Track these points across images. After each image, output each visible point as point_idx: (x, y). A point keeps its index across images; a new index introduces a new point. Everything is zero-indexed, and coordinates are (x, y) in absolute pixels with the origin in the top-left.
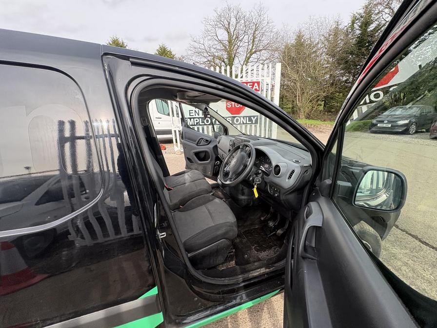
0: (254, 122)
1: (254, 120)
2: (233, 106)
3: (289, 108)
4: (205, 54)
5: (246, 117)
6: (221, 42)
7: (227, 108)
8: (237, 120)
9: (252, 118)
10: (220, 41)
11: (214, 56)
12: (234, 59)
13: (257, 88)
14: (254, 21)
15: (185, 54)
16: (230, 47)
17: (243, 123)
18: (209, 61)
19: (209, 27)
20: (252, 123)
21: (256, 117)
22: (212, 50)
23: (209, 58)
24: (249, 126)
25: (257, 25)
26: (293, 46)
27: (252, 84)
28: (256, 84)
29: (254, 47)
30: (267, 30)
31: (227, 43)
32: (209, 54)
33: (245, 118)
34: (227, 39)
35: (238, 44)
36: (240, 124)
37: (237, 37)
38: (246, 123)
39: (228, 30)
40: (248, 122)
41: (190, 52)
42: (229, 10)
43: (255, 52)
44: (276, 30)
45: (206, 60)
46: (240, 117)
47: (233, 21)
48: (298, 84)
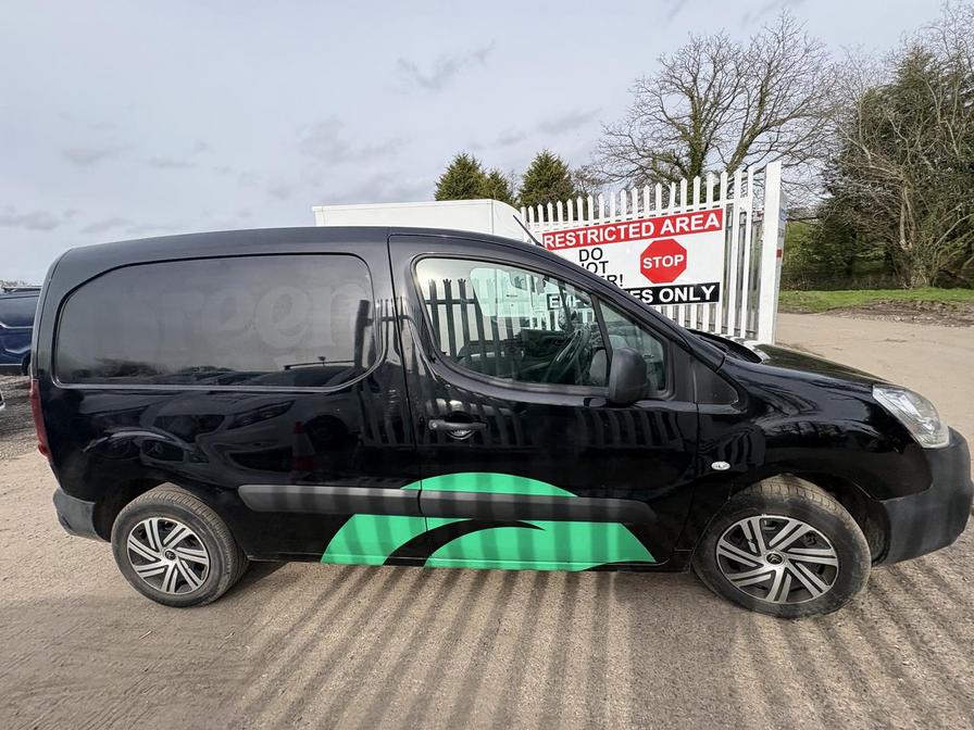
0: (708, 298)
1: (708, 293)
2: (657, 266)
3: (878, 258)
4: (634, 156)
5: (688, 287)
6: (674, 123)
7: (643, 271)
8: (666, 295)
9: (704, 288)
10: (671, 122)
11: (654, 157)
12: (704, 154)
13: (716, 223)
14: (764, 56)
15: (588, 162)
16: (696, 128)
17: (681, 301)
18: (641, 167)
19: (646, 97)
20: (704, 300)
21: (713, 287)
22: (650, 143)
23: (644, 162)
24: (694, 306)
25: (775, 63)
26: (889, 89)
27: (701, 216)
28: (713, 216)
29: (763, 117)
30: (804, 68)
31: (687, 121)
32: (642, 153)
33: (685, 289)
34: (690, 111)
35: (718, 119)
36: (673, 302)
37: (716, 104)
38: (688, 301)
39: (690, 93)
40: (692, 298)
41: (598, 157)
42: (697, 48)
43: (766, 128)
44: (829, 63)
45: (634, 167)
46: (673, 288)
47: (707, 69)
48: (905, 192)
